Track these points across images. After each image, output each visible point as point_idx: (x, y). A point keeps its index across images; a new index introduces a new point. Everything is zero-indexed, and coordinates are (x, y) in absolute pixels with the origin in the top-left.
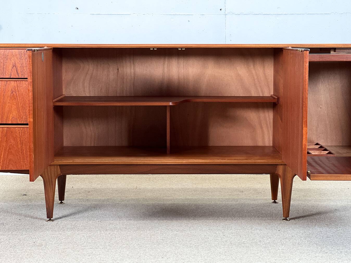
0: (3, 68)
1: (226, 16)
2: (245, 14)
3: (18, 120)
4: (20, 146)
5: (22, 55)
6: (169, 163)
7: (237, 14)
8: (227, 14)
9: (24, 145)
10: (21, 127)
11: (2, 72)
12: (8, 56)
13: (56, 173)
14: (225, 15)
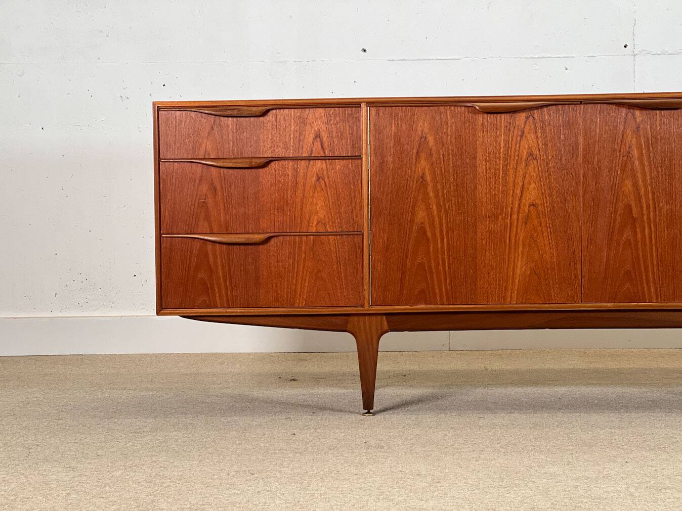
0: (300, 140)
1: (634, 58)
2: (671, 54)
3: (328, 226)
4: (335, 267)
5: (331, 116)
6: (584, 307)
7: (655, 53)
8: (636, 54)
9: (342, 264)
10: (338, 235)
11: (297, 147)
12: (307, 118)
13: (379, 328)
14: (633, 55)
